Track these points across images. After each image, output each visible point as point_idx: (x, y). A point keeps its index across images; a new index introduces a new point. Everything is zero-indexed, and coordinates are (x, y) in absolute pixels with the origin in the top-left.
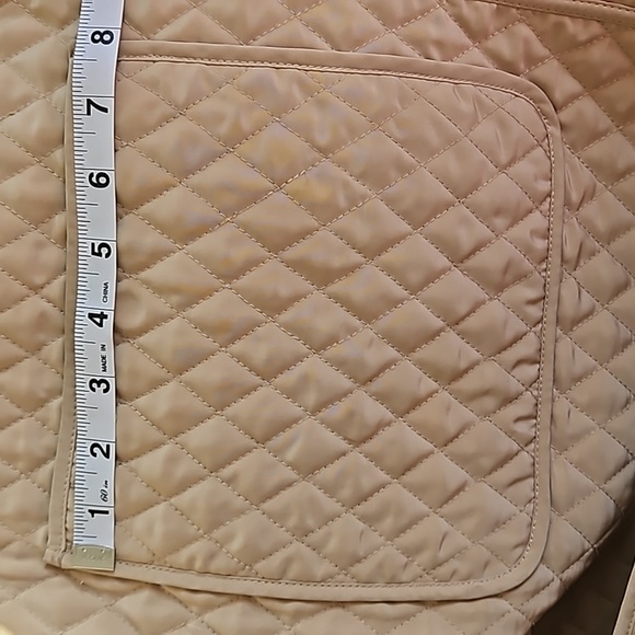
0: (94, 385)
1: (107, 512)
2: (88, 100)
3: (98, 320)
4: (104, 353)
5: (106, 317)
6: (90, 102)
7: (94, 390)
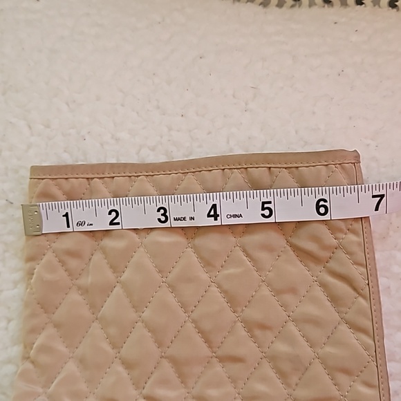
0: (162, 211)
1: (68, 226)
2: (384, 195)
3: (212, 213)
4: (188, 219)
5: (216, 219)
6: (382, 196)
7: (159, 210)
